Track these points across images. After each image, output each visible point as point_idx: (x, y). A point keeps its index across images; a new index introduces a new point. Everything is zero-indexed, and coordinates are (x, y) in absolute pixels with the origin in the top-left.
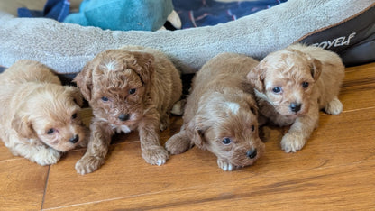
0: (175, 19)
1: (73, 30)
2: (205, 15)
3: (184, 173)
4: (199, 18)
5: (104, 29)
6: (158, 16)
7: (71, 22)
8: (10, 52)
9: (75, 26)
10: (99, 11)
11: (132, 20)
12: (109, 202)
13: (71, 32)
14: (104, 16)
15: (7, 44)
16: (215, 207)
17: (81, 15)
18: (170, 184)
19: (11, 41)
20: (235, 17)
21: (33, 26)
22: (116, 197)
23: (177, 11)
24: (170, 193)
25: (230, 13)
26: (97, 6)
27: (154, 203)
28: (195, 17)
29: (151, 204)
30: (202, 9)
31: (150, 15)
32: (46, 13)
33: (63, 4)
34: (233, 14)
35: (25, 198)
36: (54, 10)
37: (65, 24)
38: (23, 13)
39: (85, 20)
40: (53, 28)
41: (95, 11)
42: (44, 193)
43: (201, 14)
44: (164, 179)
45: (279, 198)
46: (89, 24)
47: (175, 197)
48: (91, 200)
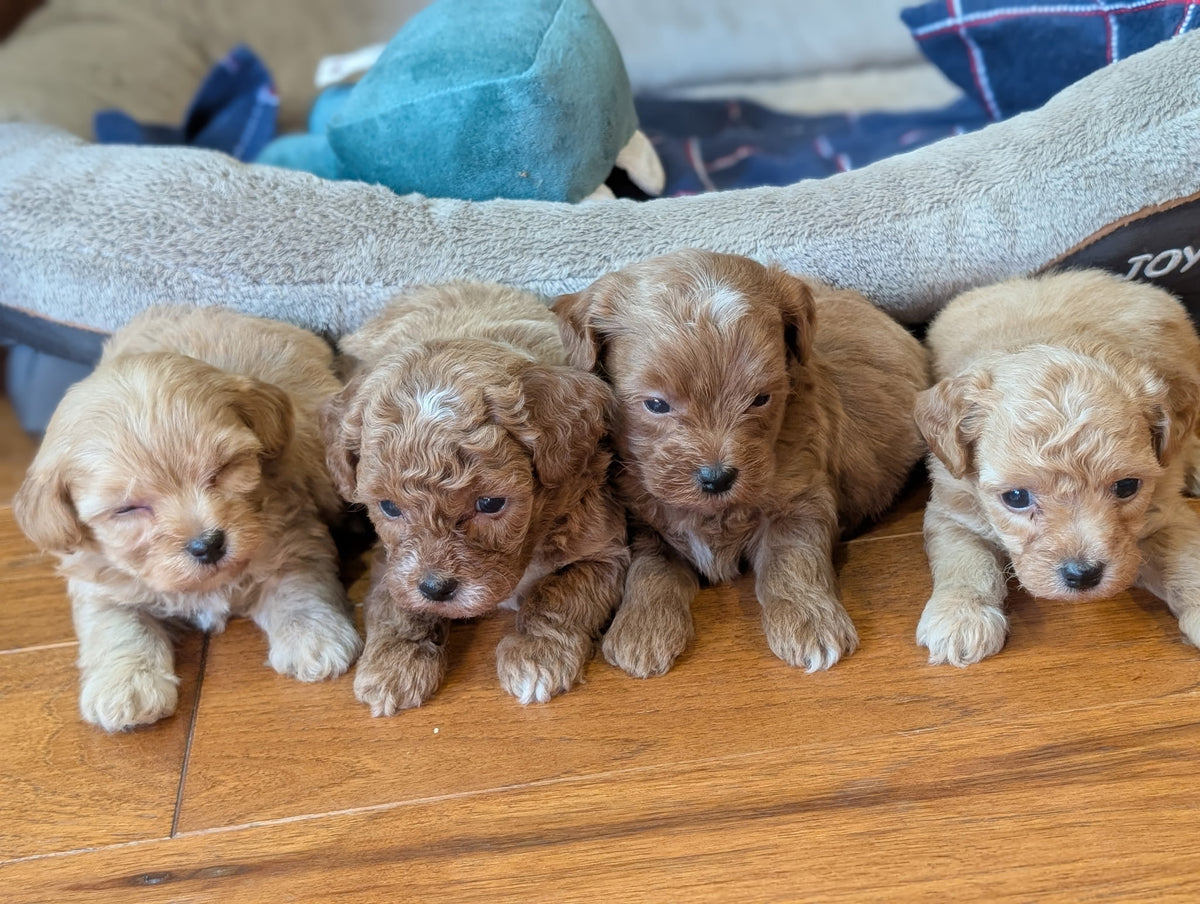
0: (642, 160)
1: (292, 194)
2: (743, 153)
3: (697, 703)
4: (723, 163)
5: (400, 190)
6: (587, 149)
7: (282, 162)
8: (67, 264)
9: (298, 178)
10: (383, 128)
11: (500, 160)
12: (423, 808)
13: (282, 201)
14: (401, 145)
15: (56, 237)
16: (821, 835)
17: (316, 141)
18: (647, 746)
19: (70, 227)
20: (845, 161)
21: (151, 175)
22: (451, 788)
23: (650, 135)
24: (650, 778)
25: (825, 148)
26: (375, 111)
27: (594, 817)
28: (708, 158)
29: (582, 821)
30: (729, 134)
31: (562, 146)
32: (196, 129)
33: (252, 102)
34: (839, 149)
35: (113, 788)
36: (222, 122)
37: (262, 170)
38: (113, 128)
39: (332, 156)
40: (220, 186)
41: (369, 126)
42: (182, 770)
43: (729, 150)
44: (622, 723)
45: (1054, 803)
46: (346, 174)
47: (670, 794)
48: (356, 799)
